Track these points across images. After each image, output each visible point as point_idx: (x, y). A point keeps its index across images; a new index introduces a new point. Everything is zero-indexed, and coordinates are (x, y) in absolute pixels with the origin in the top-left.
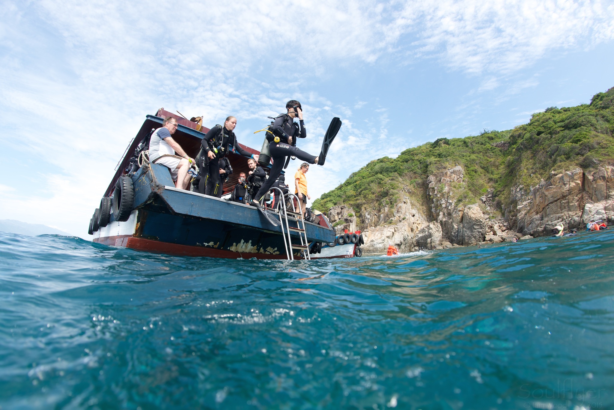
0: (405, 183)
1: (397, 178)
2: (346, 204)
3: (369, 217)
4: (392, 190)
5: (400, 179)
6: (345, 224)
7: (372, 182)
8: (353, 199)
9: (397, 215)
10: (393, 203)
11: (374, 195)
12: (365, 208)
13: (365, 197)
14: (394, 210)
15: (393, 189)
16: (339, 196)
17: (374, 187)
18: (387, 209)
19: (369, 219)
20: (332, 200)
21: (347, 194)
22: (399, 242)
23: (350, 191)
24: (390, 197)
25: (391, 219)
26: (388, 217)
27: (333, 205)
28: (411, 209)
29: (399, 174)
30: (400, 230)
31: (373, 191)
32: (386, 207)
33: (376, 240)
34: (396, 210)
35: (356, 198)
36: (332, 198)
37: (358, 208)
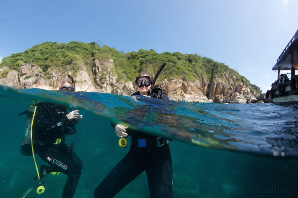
2: (35, 64)
3: (56, 75)
6: (36, 78)
8: (41, 61)
9: (79, 78)
10: (75, 70)
12: (52, 69)
13: (52, 62)
14: (78, 75)
15: (74, 60)
20: (22, 59)
25: (75, 79)
27: (24, 63)
32: (70, 71)
37: (45, 68)
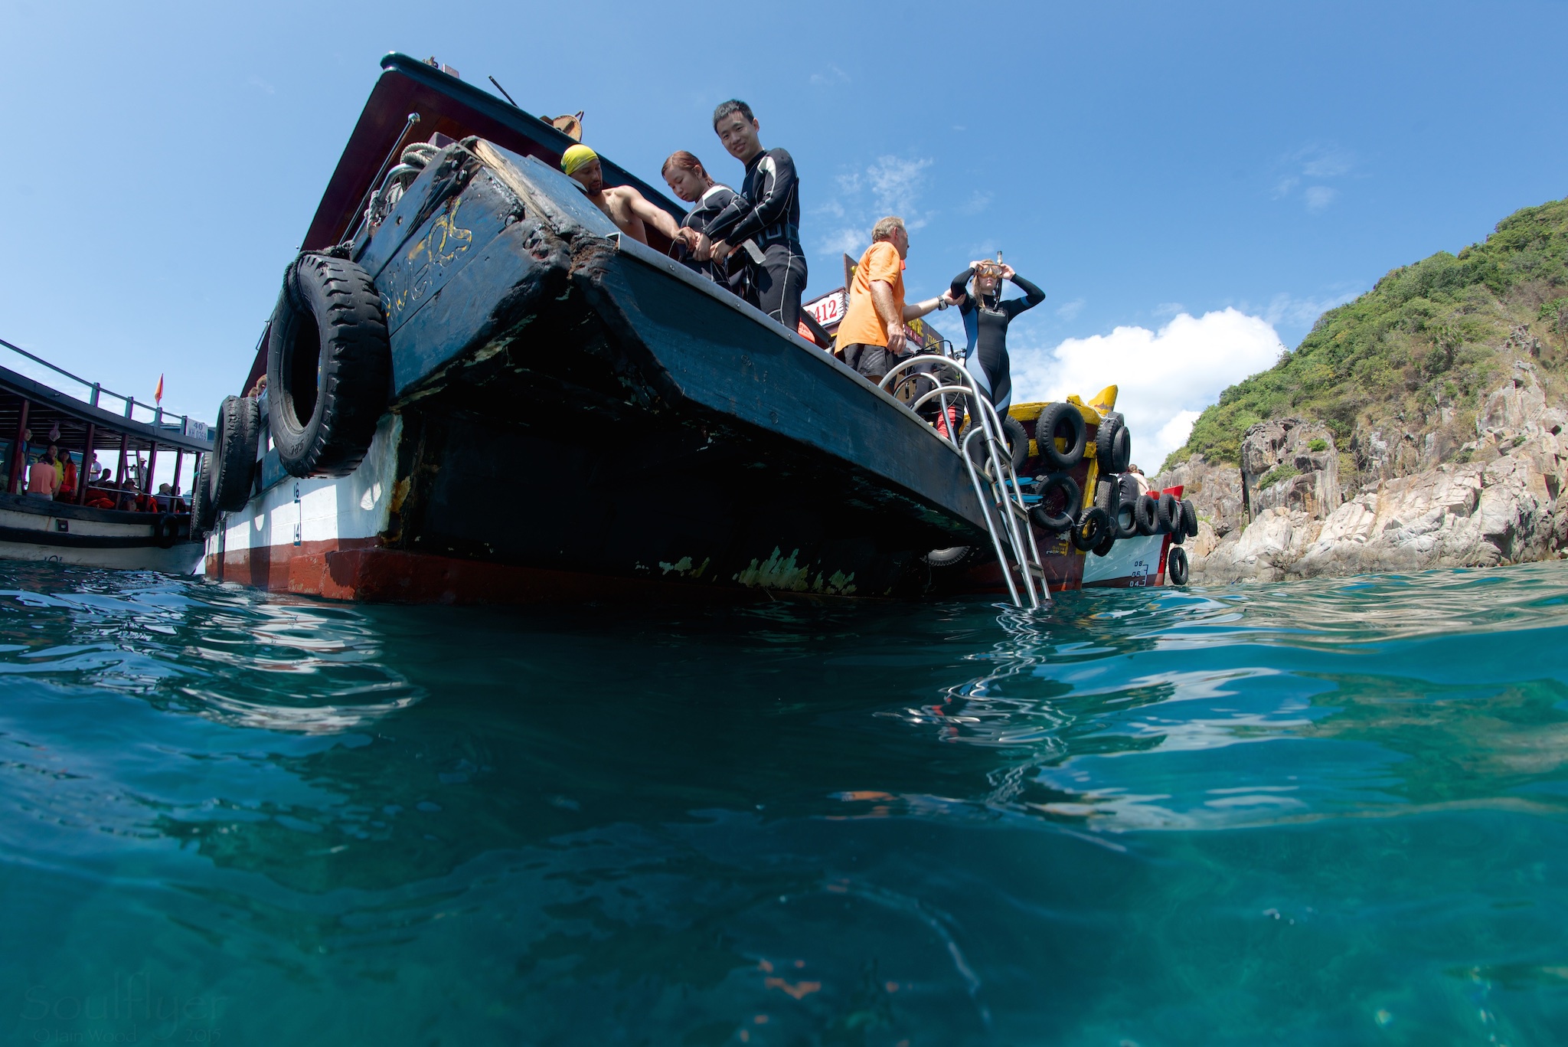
0: (1517, 318)
1: (1486, 303)
2: (1301, 411)
3: (1382, 445)
4: (1466, 344)
5: (1497, 305)
6: (1299, 476)
7: (1394, 325)
8: (1326, 393)
9: (1488, 433)
10: (1471, 389)
11: (1400, 371)
12: (1369, 417)
13: (1368, 381)
14: (1479, 415)
15: (1471, 340)
16: (1279, 388)
17: (1400, 343)
18: (1448, 414)
19: (1382, 453)
20: (1254, 405)
21: (1304, 378)
22: (1499, 529)
23: (1318, 368)
24: (1462, 368)
25: (1465, 445)
26: (1456, 441)
27: (1258, 419)
28: (1543, 407)
29: (1494, 290)
30: (1506, 482)
31: (1395, 356)
32: (1446, 405)
33: (1407, 520)
34: (1485, 412)
35: (1335, 389)
36: (1253, 397)
37: (1343, 418)
